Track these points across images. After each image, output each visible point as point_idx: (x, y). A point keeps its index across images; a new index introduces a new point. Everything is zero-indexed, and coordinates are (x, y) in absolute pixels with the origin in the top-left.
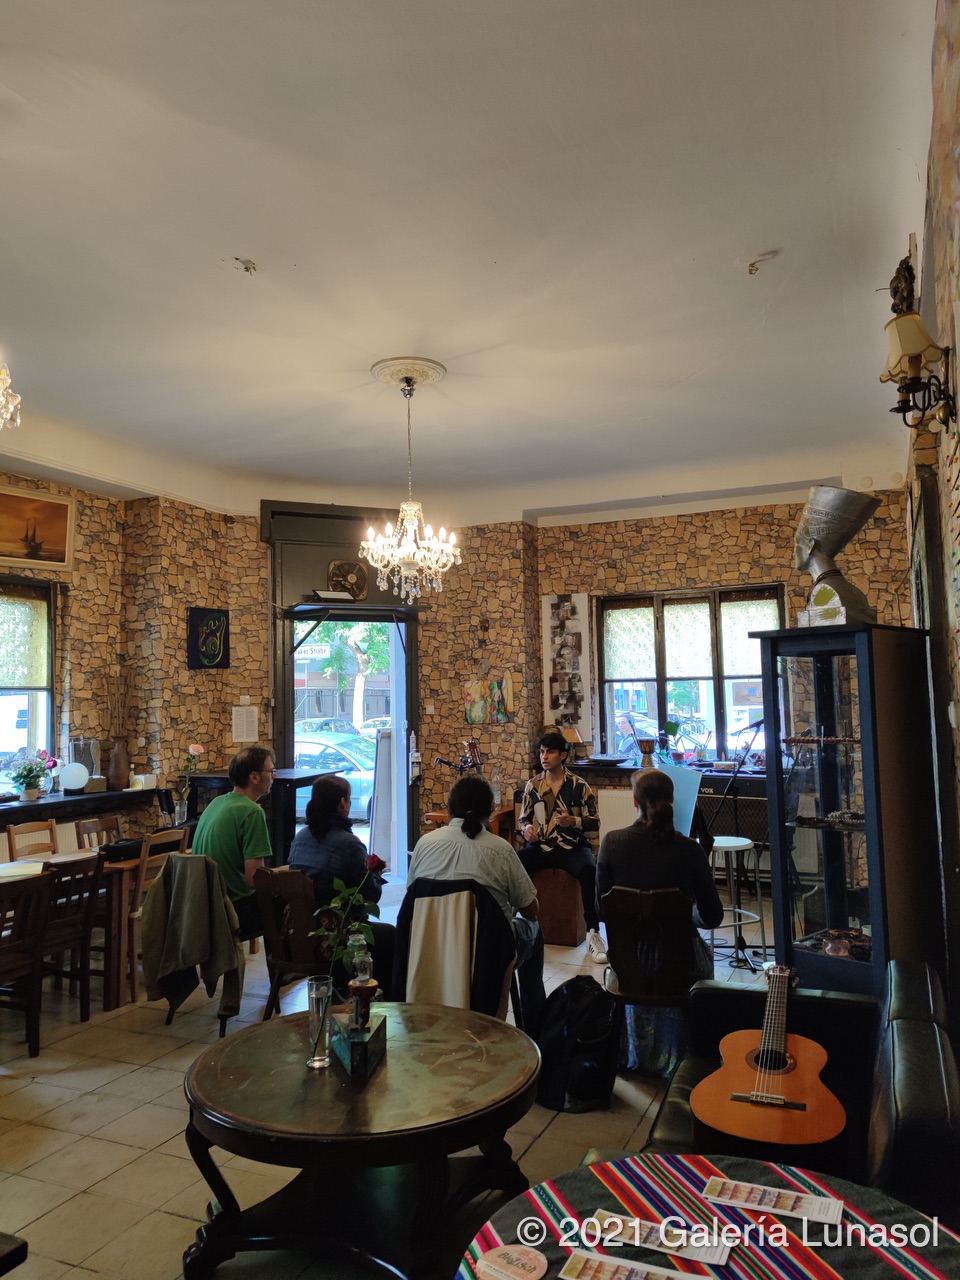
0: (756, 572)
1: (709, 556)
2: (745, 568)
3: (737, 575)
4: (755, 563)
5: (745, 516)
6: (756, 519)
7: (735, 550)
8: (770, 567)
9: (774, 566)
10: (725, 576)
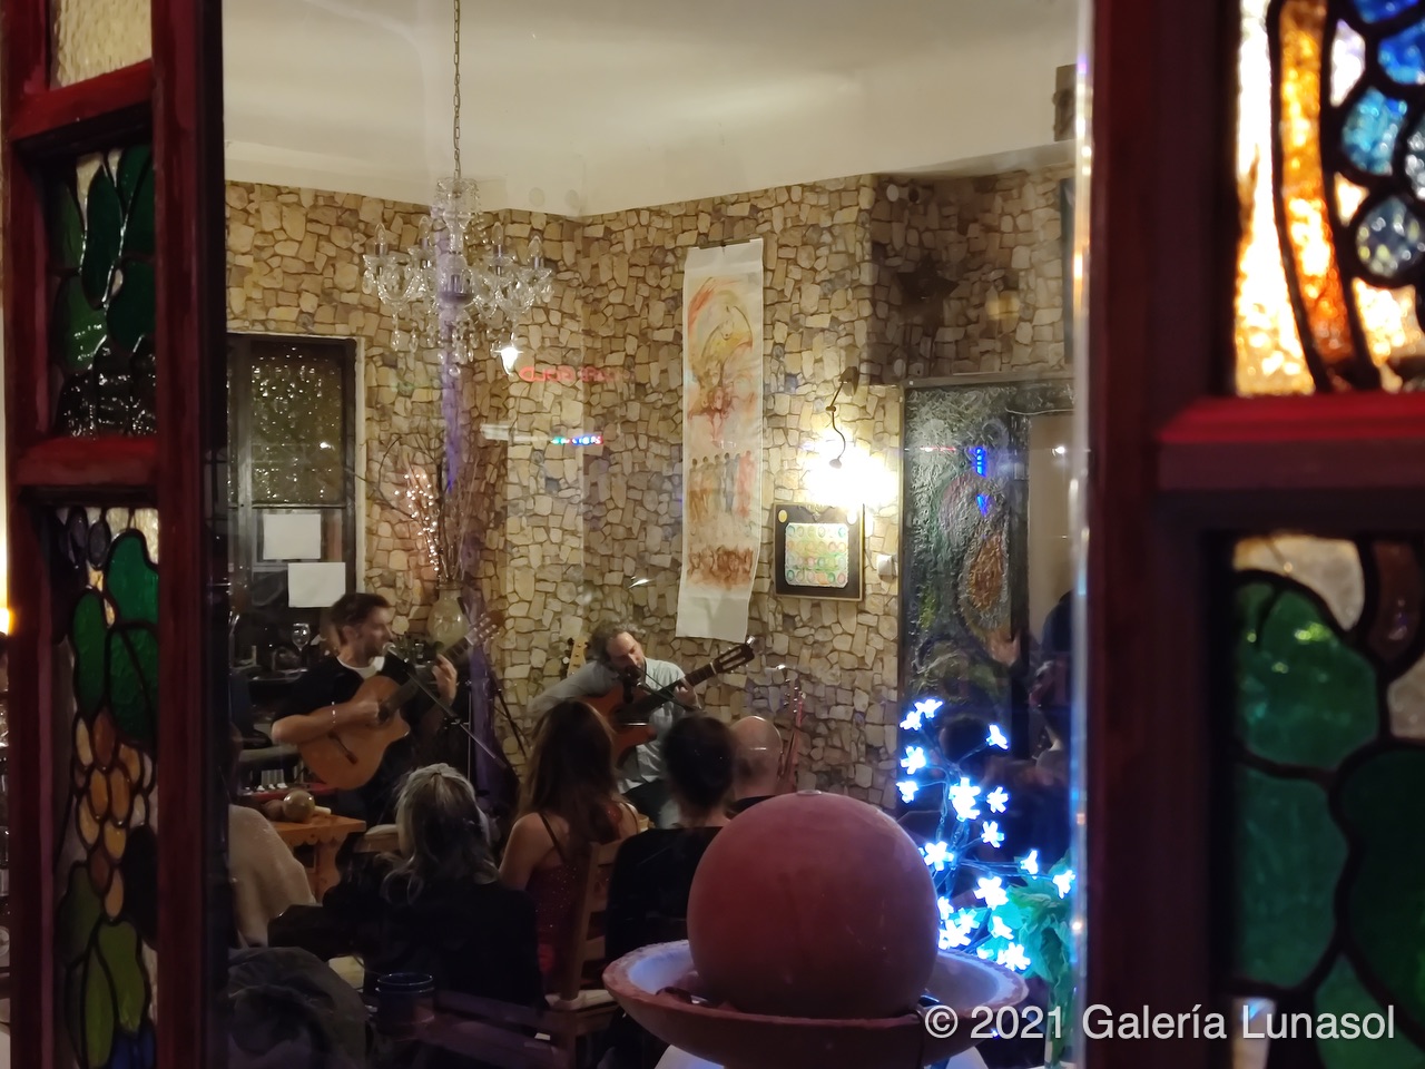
0: (326, 314)
1: (250, 271)
2: (309, 303)
3: (292, 314)
4: (326, 296)
5: (314, 207)
6: (331, 216)
7: (297, 266)
8: (348, 308)
9: (354, 308)
10: (276, 313)
